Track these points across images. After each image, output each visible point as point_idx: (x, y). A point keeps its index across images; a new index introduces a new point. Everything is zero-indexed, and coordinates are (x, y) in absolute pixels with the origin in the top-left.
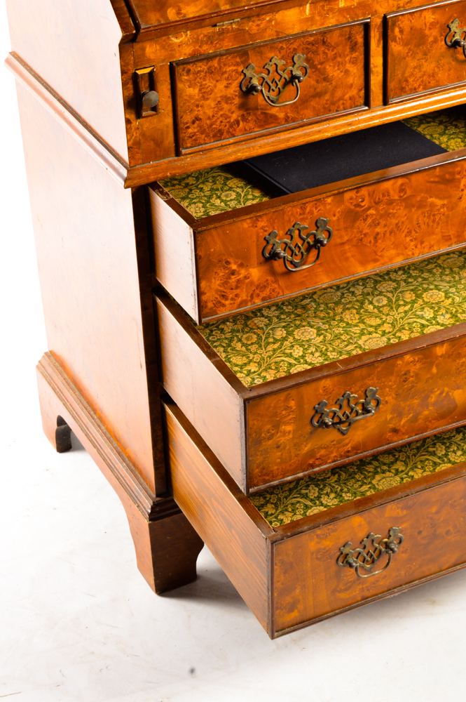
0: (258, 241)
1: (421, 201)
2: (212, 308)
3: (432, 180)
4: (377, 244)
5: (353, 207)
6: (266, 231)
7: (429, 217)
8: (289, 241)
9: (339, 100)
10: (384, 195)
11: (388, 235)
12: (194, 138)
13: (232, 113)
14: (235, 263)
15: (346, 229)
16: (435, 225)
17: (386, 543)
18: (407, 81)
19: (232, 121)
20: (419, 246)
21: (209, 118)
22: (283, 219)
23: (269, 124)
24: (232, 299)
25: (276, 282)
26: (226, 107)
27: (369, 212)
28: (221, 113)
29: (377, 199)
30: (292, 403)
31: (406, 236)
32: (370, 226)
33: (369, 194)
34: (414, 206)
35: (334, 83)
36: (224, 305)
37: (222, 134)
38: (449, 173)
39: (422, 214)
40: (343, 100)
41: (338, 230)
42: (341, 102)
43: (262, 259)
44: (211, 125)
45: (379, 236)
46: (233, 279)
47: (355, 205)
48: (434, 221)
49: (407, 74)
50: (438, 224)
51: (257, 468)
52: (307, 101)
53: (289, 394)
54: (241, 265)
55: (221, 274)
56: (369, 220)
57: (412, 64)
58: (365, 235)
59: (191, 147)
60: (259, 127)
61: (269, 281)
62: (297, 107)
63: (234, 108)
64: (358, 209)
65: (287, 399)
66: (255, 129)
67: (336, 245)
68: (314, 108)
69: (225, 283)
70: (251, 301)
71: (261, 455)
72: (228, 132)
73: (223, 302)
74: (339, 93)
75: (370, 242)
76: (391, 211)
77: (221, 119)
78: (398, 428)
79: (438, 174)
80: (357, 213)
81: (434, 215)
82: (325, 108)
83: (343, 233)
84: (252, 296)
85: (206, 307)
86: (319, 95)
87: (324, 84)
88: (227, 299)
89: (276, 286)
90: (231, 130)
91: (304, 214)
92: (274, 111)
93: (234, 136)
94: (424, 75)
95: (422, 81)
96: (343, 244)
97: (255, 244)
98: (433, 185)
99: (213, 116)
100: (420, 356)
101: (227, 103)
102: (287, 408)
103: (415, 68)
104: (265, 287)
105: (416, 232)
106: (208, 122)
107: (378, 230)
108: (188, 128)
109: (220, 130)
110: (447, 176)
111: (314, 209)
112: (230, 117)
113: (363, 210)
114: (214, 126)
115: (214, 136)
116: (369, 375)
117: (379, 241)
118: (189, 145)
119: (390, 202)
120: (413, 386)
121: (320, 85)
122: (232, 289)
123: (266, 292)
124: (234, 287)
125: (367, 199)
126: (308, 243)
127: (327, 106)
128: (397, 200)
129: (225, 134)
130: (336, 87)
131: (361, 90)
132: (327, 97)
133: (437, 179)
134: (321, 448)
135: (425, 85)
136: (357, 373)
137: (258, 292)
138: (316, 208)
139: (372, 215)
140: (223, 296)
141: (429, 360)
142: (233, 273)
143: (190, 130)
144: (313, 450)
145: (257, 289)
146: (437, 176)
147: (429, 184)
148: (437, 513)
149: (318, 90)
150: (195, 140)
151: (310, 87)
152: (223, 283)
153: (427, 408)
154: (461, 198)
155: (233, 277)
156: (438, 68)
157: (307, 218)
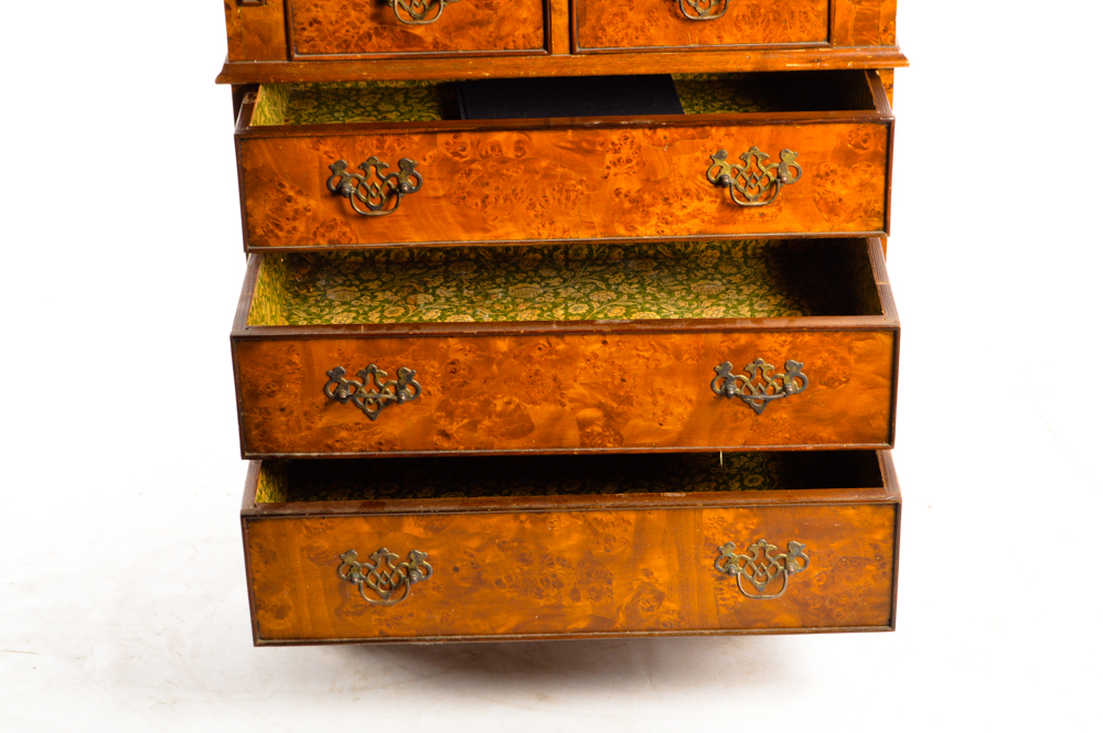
0: (320, 168)
1: (546, 168)
2: (261, 236)
3: (562, 144)
4: (487, 210)
5: (450, 155)
6: (331, 158)
7: (560, 191)
8: (362, 177)
9: (508, 36)
10: (493, 149)
11: (502, 201)
12: (311, 43)
13: (362, 22)
14: (292, 188)
15: (441, 180)
16: (570, 205)
17: (407, 568)
18: (604, 30)
19: (361, 32)
20: (547, 226)
21: (331, 23)
22: (354, 148)
23: (412, 46)
24: (289, 232)
25: (347, 224)
26: (353, 14)
27: (473, 166)
28: (347, 20)
29: (484, 153)
30: (296, 359)
31: (528, 208)
32: (475, 184)
33: (472, 144)
34: (537, 173)
35: (500, 13)
36: (277, 236)
37: (348, 46)
38: (588, 142)
39: (551, 184)
40: (513, 36)
41: (430, 179)
42: (511, 39)
43: (327, 191)
44: (334, 33)
45: (489, 200)
46: (289, 208)
47: (452, 153)
48: (567, 198)
49: (603, 22)
50: (574, 203)
51: (256, 428)
52: (463, 28)
53: (292, 346)
54: (300, 192)
55: (273, 197)
56: (474, 177)
57: (610, 10)
58: (468, 193)
59: (308, 54)
60: (399, 47)
61: (338, 222)
62: (450, 33)
63: (363, 17)
64: (457, 158)
65: (290, 350)
66: (393, 49)
67: (428, 198)
68: (473, 39)
69: (279, 210)
70: (313, 240)
71: (260, 413)
72: (357, 45)
73: (276, 231)
74: (507, 28)
75: (477, 204)
76: (505, 172)
77: (347, 27)
78: (450, 432)
79: (570, 139)
80: (456, 163)
81: (567, 191)
82: (489, 42)
83: (437, 184)
84: (315, 234)
85: (255, 233)
86: (481, 24)
87: (487, 11)
88: (281, 230)
89: (347, 230)
90: (360, 43)
91: (382, 148)
92: (418, 31)
93: (365, 52)
94: (628, 27)
95: (626, 34)
96: (438, 198)
97: (316, 170)
98: (564, 152)
99: (337, 22)
100: (472, 345)
101: (355, 9)
102: (291, 363)
103: (615, 15)
104: (332, 227)
105: (543, 207)
106: (330, 27)
107: (486, 191)
108: (304, 29)
109: (346, 41)
110: (585, 145)
111: (396, 146)
112: (359, 28)
113: (465, 162)
114: (338, 34)
115: (338, 46)
116: (401, 351)
117: (489, 207)
118: (305, 50)
119: (504, 161)
120: (465, 383)
121: (480, 12)
122: (288, 219)
123: (334, 235)
124: (290, 217)
125: (469, 148)
126: (389, 185)
127: (491, 40)
128: (511, 159)
129: (352, 46)
130: (503, 18)
131: (538, 29)
132: (491, 28)
133: (569, 145)
134: (342, 427)
135: (631, 39)
136: (384, 343)
137: (322, 230)
138: (399, 145)
139: (478, 170)
140: (277, 225)
141: (486, 354)
142: (289, 199)
143: (306, 33)
144: (330, 427)
145: (322, 226)
146: (571, 142)
147: (558, 150)
148: (478, 550)
149: (478, 17)
150: (313, 46)
151: (467, 12)
152: (277, 209)
153: (490, 417)
154: (606, 177)
155: (289, 204)
156: (649, 21)
157: (386, 155)
